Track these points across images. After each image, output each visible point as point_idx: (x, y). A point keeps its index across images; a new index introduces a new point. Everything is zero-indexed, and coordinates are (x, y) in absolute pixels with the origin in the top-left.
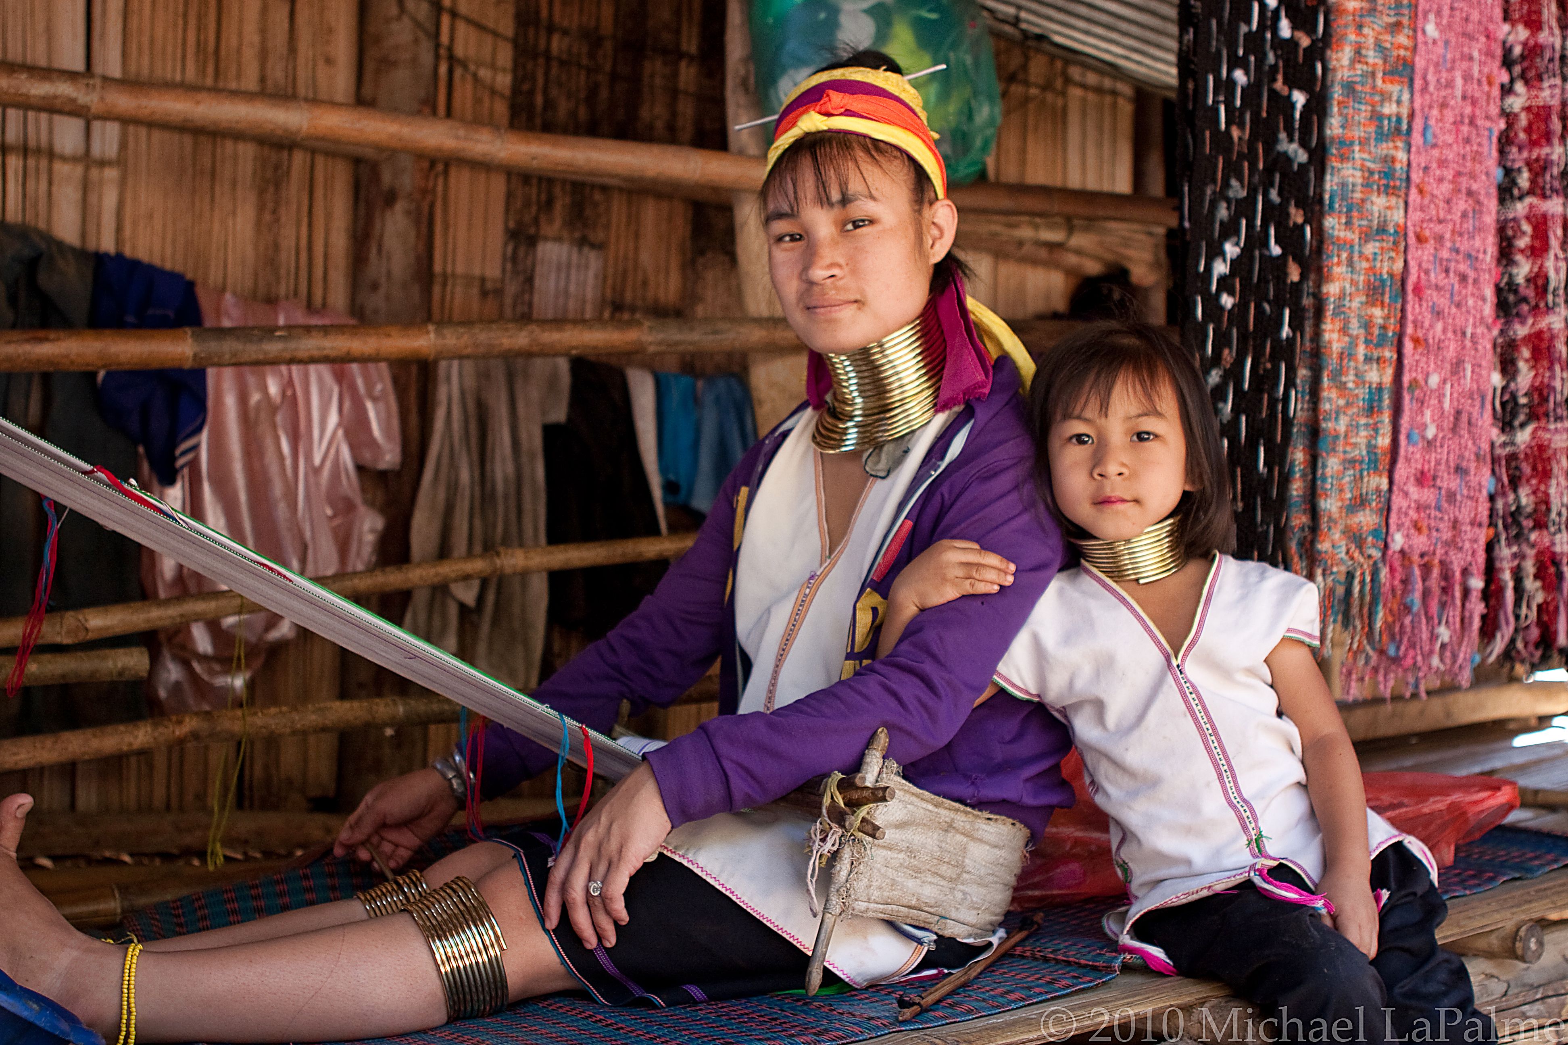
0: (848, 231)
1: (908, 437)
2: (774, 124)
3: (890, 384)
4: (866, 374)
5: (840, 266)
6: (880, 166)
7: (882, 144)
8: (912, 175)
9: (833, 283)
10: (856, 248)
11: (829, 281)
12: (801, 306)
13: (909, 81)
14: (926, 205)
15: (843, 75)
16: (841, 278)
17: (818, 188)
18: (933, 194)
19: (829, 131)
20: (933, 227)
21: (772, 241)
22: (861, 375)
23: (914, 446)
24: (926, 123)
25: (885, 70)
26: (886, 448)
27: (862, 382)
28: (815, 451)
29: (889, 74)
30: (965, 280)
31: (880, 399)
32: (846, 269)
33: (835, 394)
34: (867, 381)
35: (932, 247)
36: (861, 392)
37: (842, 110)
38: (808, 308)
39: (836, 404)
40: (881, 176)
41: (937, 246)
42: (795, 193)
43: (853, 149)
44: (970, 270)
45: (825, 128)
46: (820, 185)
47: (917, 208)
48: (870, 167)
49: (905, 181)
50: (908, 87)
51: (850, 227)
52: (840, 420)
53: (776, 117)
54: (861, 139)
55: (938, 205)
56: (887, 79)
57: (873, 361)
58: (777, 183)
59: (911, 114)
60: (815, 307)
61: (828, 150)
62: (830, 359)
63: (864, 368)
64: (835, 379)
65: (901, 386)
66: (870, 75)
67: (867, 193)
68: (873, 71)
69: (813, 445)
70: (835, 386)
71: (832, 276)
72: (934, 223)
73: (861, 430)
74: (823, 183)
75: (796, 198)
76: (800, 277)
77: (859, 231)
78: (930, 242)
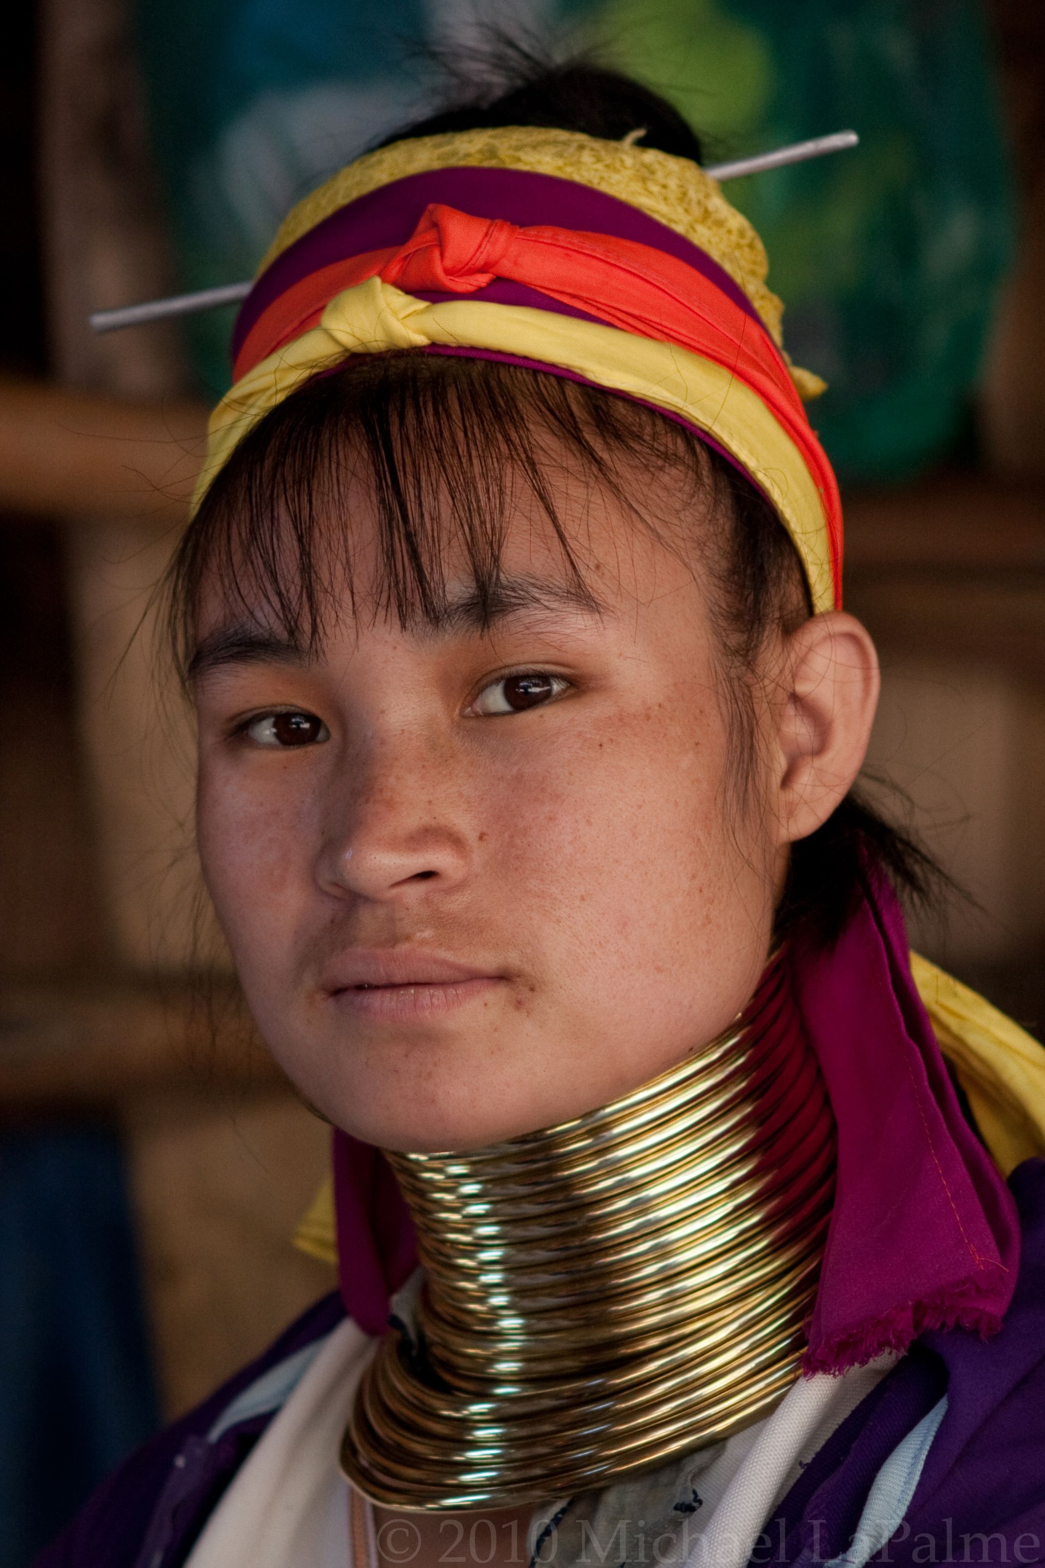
0: (491, 715)
1: (700, 1459)
2: (232, 315)
3: (628, 1267)
4: (536, 1231)
5: (455, 841)
6: (615, 489)
7: (621, 409)
8: (725, 521)
9: (426, 901)
10: (519, 778)
11: (415, 891)
12: (309, 981)
13: (727, 187)
14: (771, 635)
15: (492, 152)
16: (460, 886)
17: (390, 554)
18: (795, 596)
19: (436, 349)
20: (790, 710)
21: (211, 740)
22: (519, 1232)
23: (722, 1491)
24: (776, 335)
25: (643, 144)
26: (611, 1498)
27: (523, 1257)
28: (354, 1501)
29: (652, 156)
30: (907, 898)
31: (591, 1323)
32: (478, 856)
33: (425, 1292)
34: (541, 1255)
35: (787, 780)
36: (518, 1293)
37: (483, 280)
38: (337, 992)
39: (431, 1332)
40: (615, 519)
41: (805, 779)
42: (307, 568)
43: (518, 422)
44: (925, 860)
45: (421, 340)
46: (401, 547)
47: (735, 639)
48: (578, 491)
49: (701, 544)
50: (718, 204)
51: (496, 699)
52: (445, 1389)
53: (242, 290)
54: (549, 386)
55: (815, 633)
56: (645, 175)
57: (568, 1185)
58: (240, 530)
59: (727, 303)
60: (360, 988)
61: (429, 420)
62: (412, 1170)
63: (530, 1209)
64: (427, 1242)
65: (668, 1277)
66: (587, 157)
67: (560, 581)
68: (597, 144)
69: (347, 1480)
70: (427, 1263)
71: (427, 875)
72: (795, 698)
73: (516, 1432)
74: (410, 538)
75: (309, 591)
76: (312, 878)
77: (529, 717)
78: (781, 764)
